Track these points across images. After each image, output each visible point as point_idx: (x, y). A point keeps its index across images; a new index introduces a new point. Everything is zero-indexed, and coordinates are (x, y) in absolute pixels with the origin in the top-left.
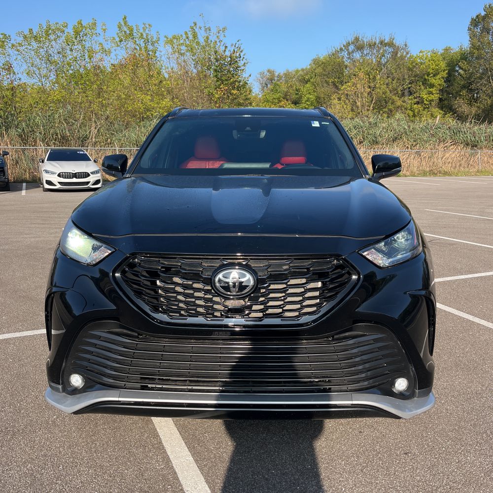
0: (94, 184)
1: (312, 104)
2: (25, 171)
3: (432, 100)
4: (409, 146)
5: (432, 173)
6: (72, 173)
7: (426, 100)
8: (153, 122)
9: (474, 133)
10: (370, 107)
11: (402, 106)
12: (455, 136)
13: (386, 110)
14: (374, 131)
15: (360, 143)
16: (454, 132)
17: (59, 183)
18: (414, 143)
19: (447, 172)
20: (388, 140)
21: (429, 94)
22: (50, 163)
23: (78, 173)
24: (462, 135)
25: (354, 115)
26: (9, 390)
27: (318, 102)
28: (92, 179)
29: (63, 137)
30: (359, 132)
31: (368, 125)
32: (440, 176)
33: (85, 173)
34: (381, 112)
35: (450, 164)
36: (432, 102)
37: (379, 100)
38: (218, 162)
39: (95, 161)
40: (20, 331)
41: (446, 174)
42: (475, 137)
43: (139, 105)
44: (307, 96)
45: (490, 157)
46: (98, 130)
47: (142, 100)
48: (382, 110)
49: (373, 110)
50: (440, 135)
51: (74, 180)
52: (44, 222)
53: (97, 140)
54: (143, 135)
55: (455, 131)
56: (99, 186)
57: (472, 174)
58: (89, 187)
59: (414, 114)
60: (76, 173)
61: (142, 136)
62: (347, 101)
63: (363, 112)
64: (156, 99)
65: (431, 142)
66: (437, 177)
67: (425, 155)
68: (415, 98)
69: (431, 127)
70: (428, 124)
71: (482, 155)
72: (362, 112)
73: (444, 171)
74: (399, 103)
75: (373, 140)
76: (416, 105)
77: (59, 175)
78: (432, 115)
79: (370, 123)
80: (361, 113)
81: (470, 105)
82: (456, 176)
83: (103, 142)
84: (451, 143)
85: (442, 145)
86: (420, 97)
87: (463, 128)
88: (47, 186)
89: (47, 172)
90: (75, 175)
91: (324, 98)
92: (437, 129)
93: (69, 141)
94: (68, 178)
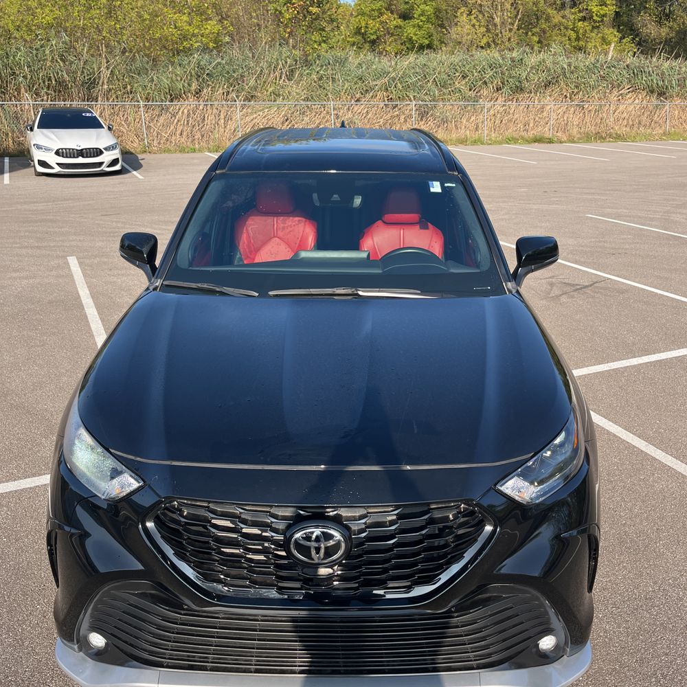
0: (109, 166)
1: (428, 20)
2: (7, 135)
3: (604, 15)
4: (568, 95)
5: (599, 137)
6: (77, 150)
7: (596, 15)
8: (194, 58)
9: (663, 73)
10: (513, 24)
11: (561, 23)
12: (635, 80)
13: (537, 30)
14: (518, 73)
15: (498, 91)
16: (634, 73)
17: (58, 164)
18: (576, 90)
19: (620, 136)
20: (538, 87)
21: (601, 5)
22: (43, 134)
23: (86, 149)
24: (646, 77)
25: (490, 38)
26: (6, 601)
27: (437, 16)
28: (107, 157)
29: (61, 83)
30: (496, 73)
31: (510, 62)
32: (609, 141)
33: (96, 149)
34: (530, 33)
35: (625, 121)
36: (605, 19)
37: (527, 15)
38: (291, 218)
39: (110, 129)
40: (15, 480)
41: (619, 137)
42: (663, 81)
43: (171, 30)
44: (422, 7)
45: (683, 110)
46: (112, 71)
47: (175, 21)
48: (531, 31)
49: (518, 29)
50: (614, 77)
51: (80, 160)
52: (40, 245)
53: (111, 87)
54: (179, 79)
55: (635, 71)
56: (117, 167)
57: (657, 138)
58: (102, 170)
59: (578, 36)
60: (82, 150)
61: (177, 80)
62: (480, 17)
63: (504, 33)
64: (197, 20)
65: (601, 88)
66: (605, 144)
67: (591, 108)
68: (580, 11)
69: (602, 66)
70: (598, 61)
71: (672, 107)
72: (501, 33)
73: (616, 134)
74: (557, 18)
75: (516, 87)
76: (581, 22)
77: (57, 153)
78: (603, 39)
79: (513, 60)
80: (500, 35)
81: (660, 23)
82: (633, 141)
83: (121, 91)
84: (629, 89)
85: (615, 92)
86: (587, 9)
87: (648, 67)
88: (40, 169)
89: (39, 147)
90: (81, 153)
91: (446, 10)
92: (609, 67)
93: (68, 88)
94: (70, 157)
